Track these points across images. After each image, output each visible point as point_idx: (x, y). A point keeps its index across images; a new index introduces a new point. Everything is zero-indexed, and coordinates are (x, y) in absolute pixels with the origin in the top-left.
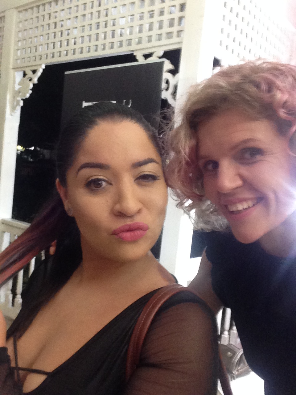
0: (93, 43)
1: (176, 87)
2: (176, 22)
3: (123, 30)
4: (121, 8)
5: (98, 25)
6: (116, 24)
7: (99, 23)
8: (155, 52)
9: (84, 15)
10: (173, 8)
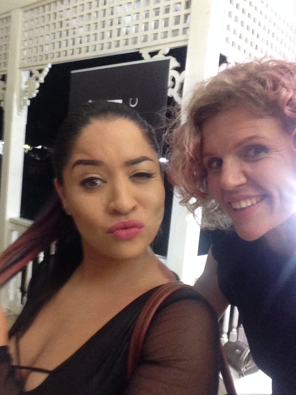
0: (99, 41)
1: (182, 85)
2: (182, 19)
3: (129, 28)
4: (126, 6)
5: (104, 23)
6: (122, 22)
7: (104, 21)
8: (161, 49)
9: (90, 14)
10: (178, 5)
